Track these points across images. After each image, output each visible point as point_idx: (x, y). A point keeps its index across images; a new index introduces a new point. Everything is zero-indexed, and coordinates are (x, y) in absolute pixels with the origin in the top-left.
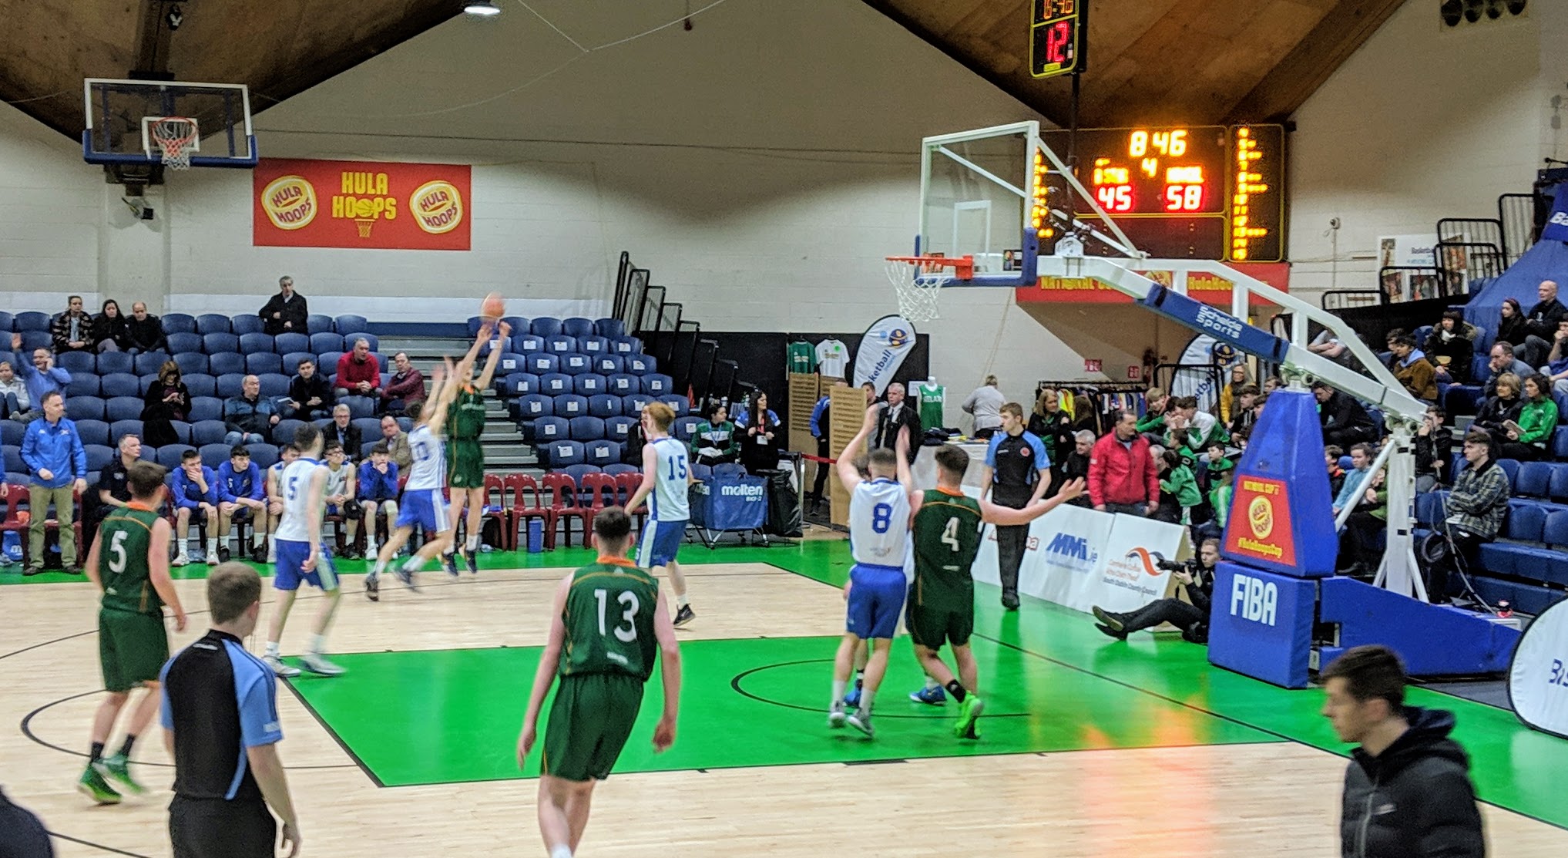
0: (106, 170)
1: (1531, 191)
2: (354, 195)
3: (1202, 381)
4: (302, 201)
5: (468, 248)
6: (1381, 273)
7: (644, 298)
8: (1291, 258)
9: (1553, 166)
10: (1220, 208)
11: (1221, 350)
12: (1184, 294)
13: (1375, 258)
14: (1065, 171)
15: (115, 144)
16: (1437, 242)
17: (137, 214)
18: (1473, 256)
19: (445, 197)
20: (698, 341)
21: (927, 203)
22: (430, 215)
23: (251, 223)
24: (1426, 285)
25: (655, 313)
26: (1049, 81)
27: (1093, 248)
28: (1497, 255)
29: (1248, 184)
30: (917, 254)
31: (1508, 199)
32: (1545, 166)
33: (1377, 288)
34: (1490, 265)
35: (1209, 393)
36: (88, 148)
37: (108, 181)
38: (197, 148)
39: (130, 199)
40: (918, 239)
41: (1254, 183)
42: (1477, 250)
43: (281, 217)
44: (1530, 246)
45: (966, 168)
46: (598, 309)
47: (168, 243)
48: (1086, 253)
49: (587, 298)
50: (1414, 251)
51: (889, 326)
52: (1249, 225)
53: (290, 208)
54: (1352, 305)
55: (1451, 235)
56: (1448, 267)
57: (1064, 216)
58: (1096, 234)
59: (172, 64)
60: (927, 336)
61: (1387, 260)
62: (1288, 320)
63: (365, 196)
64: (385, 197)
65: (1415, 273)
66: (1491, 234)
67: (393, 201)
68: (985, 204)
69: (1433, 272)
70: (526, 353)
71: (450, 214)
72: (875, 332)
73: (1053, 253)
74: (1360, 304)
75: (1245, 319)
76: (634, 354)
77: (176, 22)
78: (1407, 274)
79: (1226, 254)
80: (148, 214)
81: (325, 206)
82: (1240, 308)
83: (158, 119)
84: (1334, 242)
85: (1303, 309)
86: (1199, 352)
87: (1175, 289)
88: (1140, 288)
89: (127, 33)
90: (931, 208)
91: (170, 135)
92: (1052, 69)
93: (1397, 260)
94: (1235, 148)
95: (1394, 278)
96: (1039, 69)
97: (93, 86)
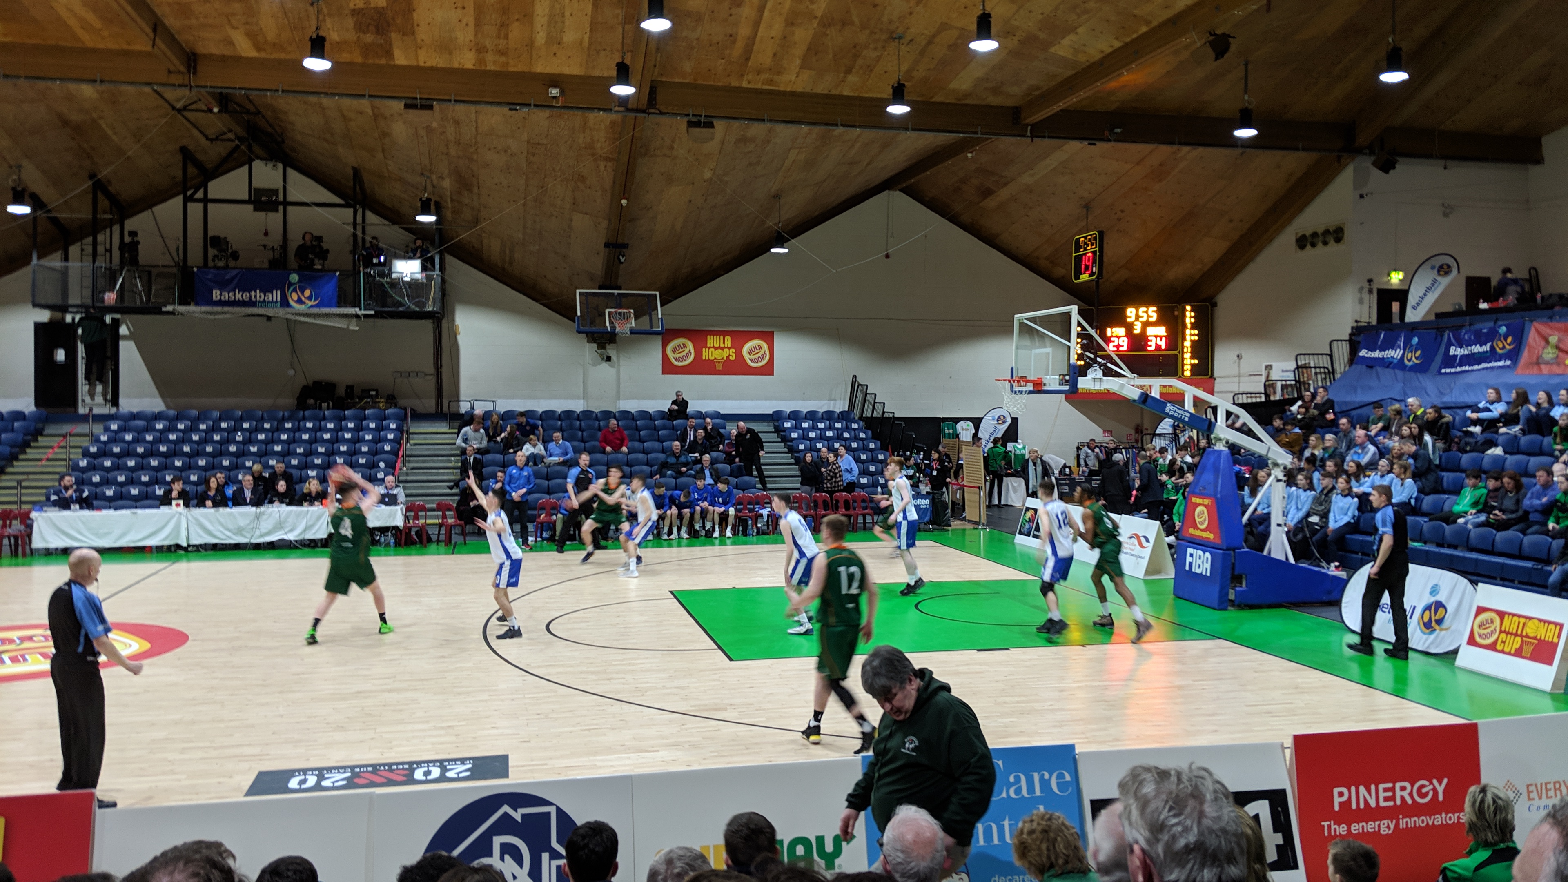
0: (587, 336)
1: (1347, 338)
2: (714, 347)
3: (1167, 442)
4: (687, 351)
5: (772, 374)
6: (1265, 385)
7: (865, 400)
8: (1216, 375)
9: (1360, 324)
10: (1176, 349)
11: (1178, 426)
12: (1158, 397)
13: (1261, 375)
14: (1092, 332)
15: (592, 323)
16: (1295, 366)
17: (603, 359)
18: (1316, 374)
19: (760, 348)
20: (894, 422)
21: (1017, 348)
22: (753, 357)
23: (661, 363)
24: (1290, 389)
25: (871, 408)
26: (1081, 283)
27: (1108, 373)
28: (1329, 372)
29: (1191, 335)
30: (1012, 377)
31: (1335, 343)
32: (1355, 324)
33: (1263, 391)
34: (1325, 378)
35: (1172, 449)
36: (578, 326)
37: (588, 342)
38: (633, 325)
39: (599, 351)
40: (1012, 369)
41: (1194, 335)
42: (1318, 370)
43: (676, 359)
44: (1347, 368)
45: (1037, 330)
46: (840, 406)
47: (618, 373)
48: (1104, 375)
49: (835, 400)
50: (1283, 371)
51: (997, 413)
52: (1192, 358)
53: (681, 355)
54: (1249, 401)
55: (1303, 362)
56: (1302, 380)
57: (1092, 356)
58: (1109, 365)
59: (620, 281)
60: (1017, 419)
61: (1268, 376)
62: (1215, 409)
63: (720, 348)
64: (729, 349)
65: (1284, 383)
66: (1325, 362)
67: (734, 350)
68: (1049, 350)
69: (1293, 383)
70: (803, 429)
71: (763, 357)
72: (989, 417)
73: (1086, 376)
74: (1254, 400)
75: (1192, 411)
76: (860, 429)
77: (622, 260)
78: (1279, 384)
79: (1180, 373)
80: (609, 359)
81: (698, 353)
82: (1189, 405)
83: (613, 310)
84: (1239, 367)
85: (1224, 404)
86: (1166, 427)
87: (1153, 395)
88: (1134, 394)
89: (597, 265)
90: (1020, 351)
91: (620, 318)
92: (1085, 277)
93: (1274, 376)
94: (1184, 316)
95: (1273, 386)
96: (1077, 278)
97: (580, 293)
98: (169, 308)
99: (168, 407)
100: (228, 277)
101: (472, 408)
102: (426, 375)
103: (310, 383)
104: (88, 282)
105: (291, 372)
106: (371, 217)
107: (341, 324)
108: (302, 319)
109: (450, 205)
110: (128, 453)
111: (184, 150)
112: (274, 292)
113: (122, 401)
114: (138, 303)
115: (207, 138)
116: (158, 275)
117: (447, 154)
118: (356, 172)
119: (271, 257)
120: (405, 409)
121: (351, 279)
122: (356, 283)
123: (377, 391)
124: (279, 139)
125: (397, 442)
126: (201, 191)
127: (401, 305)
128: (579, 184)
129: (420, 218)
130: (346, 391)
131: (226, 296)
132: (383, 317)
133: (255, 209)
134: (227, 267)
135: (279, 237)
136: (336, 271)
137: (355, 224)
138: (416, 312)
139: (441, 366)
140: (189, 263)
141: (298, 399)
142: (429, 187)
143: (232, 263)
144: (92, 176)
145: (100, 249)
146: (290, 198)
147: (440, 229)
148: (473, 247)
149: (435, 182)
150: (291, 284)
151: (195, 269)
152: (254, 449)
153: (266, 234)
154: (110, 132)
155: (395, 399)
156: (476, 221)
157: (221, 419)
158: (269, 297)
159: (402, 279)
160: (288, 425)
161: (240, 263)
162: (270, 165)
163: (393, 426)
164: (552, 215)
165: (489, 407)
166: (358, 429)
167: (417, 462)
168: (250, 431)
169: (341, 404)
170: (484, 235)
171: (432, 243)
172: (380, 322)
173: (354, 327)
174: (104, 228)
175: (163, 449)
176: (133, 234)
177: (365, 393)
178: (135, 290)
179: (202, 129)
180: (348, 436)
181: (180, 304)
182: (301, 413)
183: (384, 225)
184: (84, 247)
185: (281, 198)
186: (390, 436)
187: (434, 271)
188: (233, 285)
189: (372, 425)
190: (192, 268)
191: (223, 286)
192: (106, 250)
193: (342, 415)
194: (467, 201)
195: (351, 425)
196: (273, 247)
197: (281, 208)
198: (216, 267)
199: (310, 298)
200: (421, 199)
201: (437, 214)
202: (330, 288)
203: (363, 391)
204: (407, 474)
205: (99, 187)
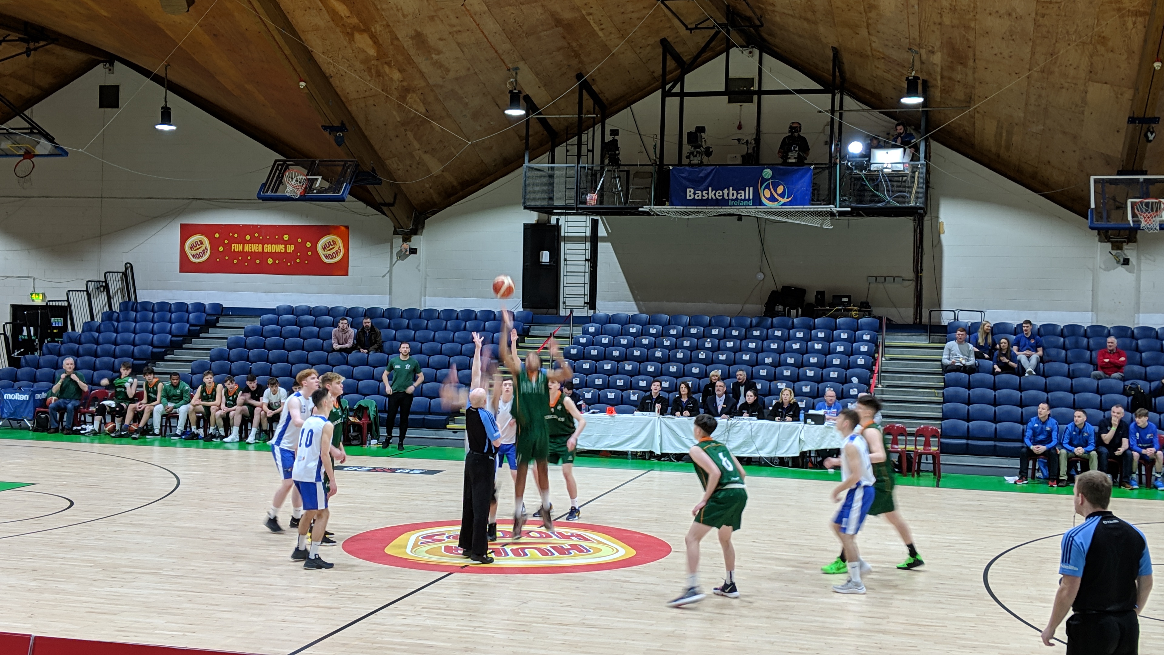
0: (1099, 234)
15: (1109, 217)
17: (1118, 262)
36: (1091, 221)
37: (1100, 241)
39: (1114, 252)
47: (1138, 280)
59: (1146, 164)
77: (1151, 137)
80: (1126, 262)
83: (1140, 201)
89: (1117, 146)
91: (1147, 210)
97: (1096, 181)
98: (646, 208)
99: (641, 312)
100: (701, 175)
101: (956, 319)
102: (904, 280)
103: (780, 287)
104: (572, 184)
105: (760, 276)
106: (849, 102)
107: (814, 222)
108: (774, 218)
109: (939, 83)
110: (604, 357)
111: (664, 42)
112: (747, 189)
113: (599, 303)
114: (617, 206)
115: (687, 29)
116: (636, 175)
117: (940, 24)
118: (836, 52)
119: (745, 153)
120: (880, 318)
121: (827, 172)
122: (831, 178)
123: (849, 297)
124: (758, 23)
125: (871, 355)
126: (678, 86)
127: (881, 200)
128: (1098, 47)
129: (906, 101)
130: (816, 297)
131: (699, 195)
132: (859, 215)
133: (730, 101)
134: (701, 164)
135: (754, 131)
136: (812, 164)
137: (833, 111)
138: (897, 208)
139: (922, 270)
140: (665, 162)
141: (767, 305)
142: (917, 64)
143: (705, 160)
144: (579, 76)
145: (584, 149)
146: (764, 88)
147: (927, 111)
148: (964, 131)
149: (924, 57)
150: (764, 180)
151: (671, 167)
152: (722, 357)
153: (740, 127)
154: (596, 28)
155: (870, 307)
156: (969, 100)
157: (690, 325)
158: (742, 195)
159: (882, 171)
160: (756, 333)
161: (712, 160)
162: (746, 52)
163: (866, 337)
164: (1063, 88)
165: (976, 318)
166: (829, 339)
167: (893, 379)
168: (719, 337)
169: (810, 312)
170: (977, 115)
171: (917, 129)
172: (855, 220)
173: (828, 225)
174: (588, 129)
175: (637, 353)
176: (614, 132)
177: (837, 299)
178: (615, 190)
179: (682, 18)
180: (818, 346)
181: (655, 205)
182: (770, 319)
183: (863, 110)
184: (569, 148)
185: (755, 88)
186: (864, 348)
187: (919, 161)
188: (706, 184)
189: (844, 336)
190: (669, 165)
191: (697, 184)
192: (589, 151)
193: (811, 323)
194: (959, 77)
195: (821, 335)
196: (747, 141)
197: (755, 97)
198: (691, 165)
199: (782, 195)
200: (907, 79)
201: (925, 95)
202: (803, 184)
203: (834, 296)
204: (882, 392)
205: (585, 86)
